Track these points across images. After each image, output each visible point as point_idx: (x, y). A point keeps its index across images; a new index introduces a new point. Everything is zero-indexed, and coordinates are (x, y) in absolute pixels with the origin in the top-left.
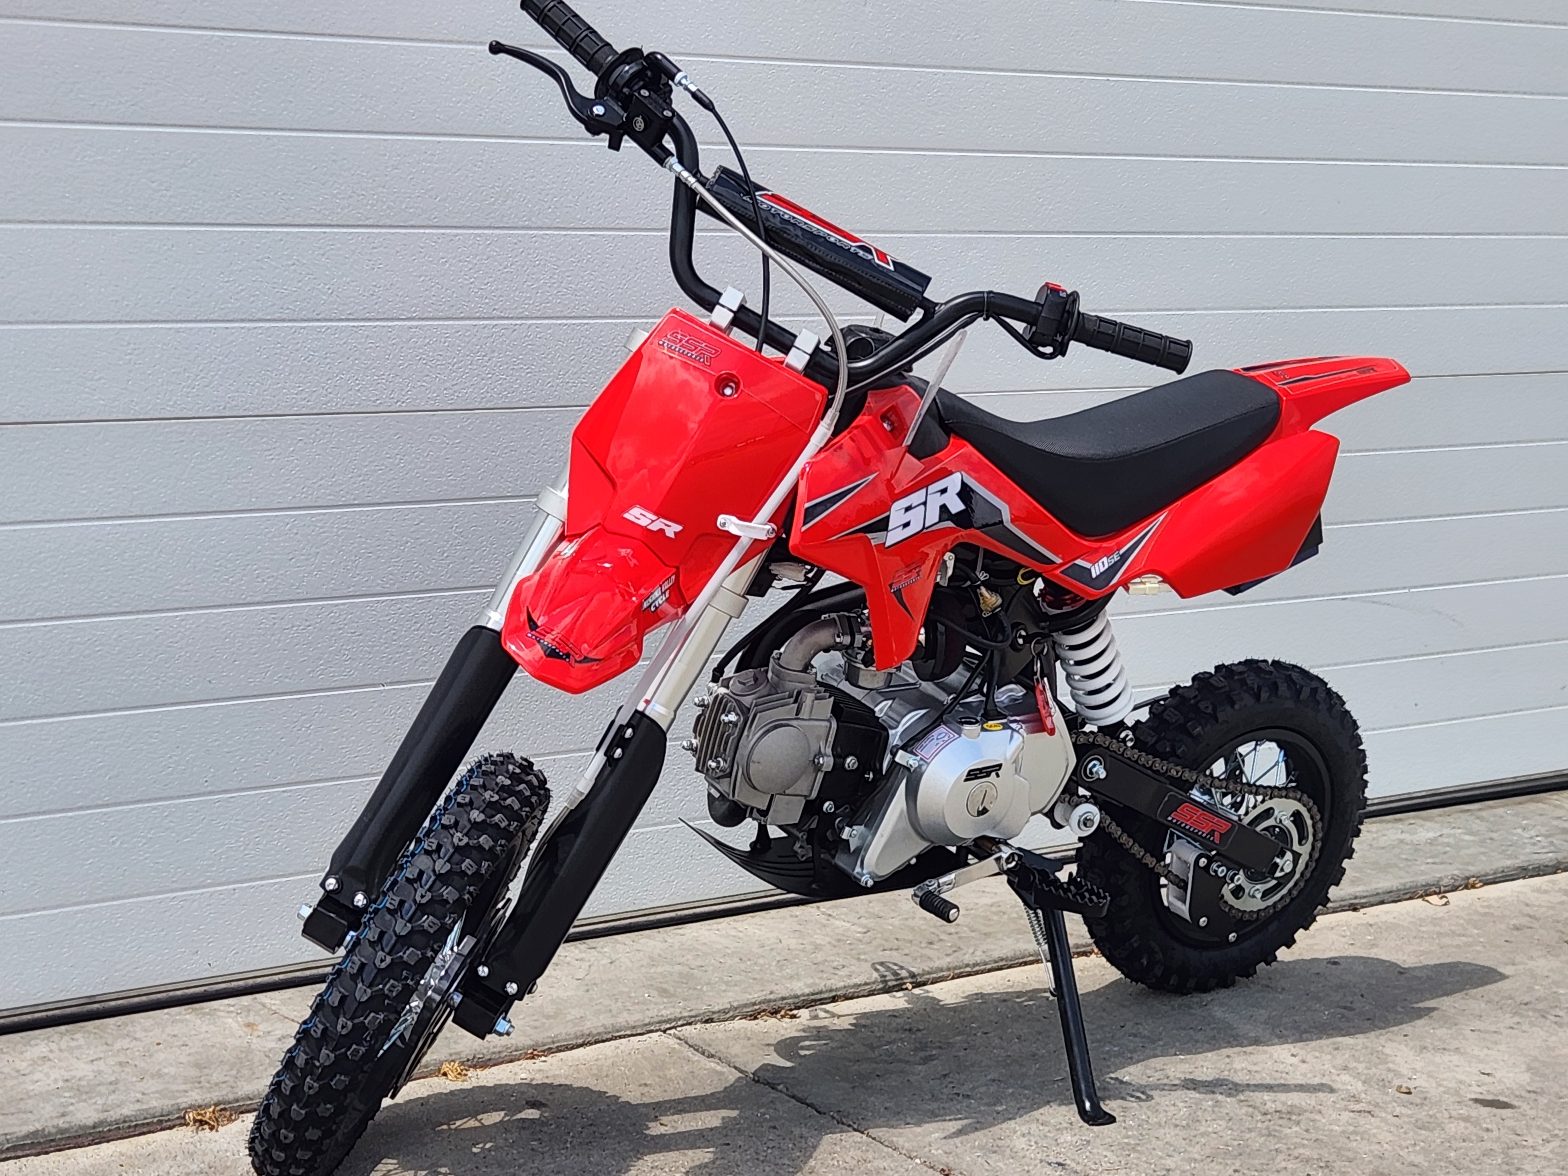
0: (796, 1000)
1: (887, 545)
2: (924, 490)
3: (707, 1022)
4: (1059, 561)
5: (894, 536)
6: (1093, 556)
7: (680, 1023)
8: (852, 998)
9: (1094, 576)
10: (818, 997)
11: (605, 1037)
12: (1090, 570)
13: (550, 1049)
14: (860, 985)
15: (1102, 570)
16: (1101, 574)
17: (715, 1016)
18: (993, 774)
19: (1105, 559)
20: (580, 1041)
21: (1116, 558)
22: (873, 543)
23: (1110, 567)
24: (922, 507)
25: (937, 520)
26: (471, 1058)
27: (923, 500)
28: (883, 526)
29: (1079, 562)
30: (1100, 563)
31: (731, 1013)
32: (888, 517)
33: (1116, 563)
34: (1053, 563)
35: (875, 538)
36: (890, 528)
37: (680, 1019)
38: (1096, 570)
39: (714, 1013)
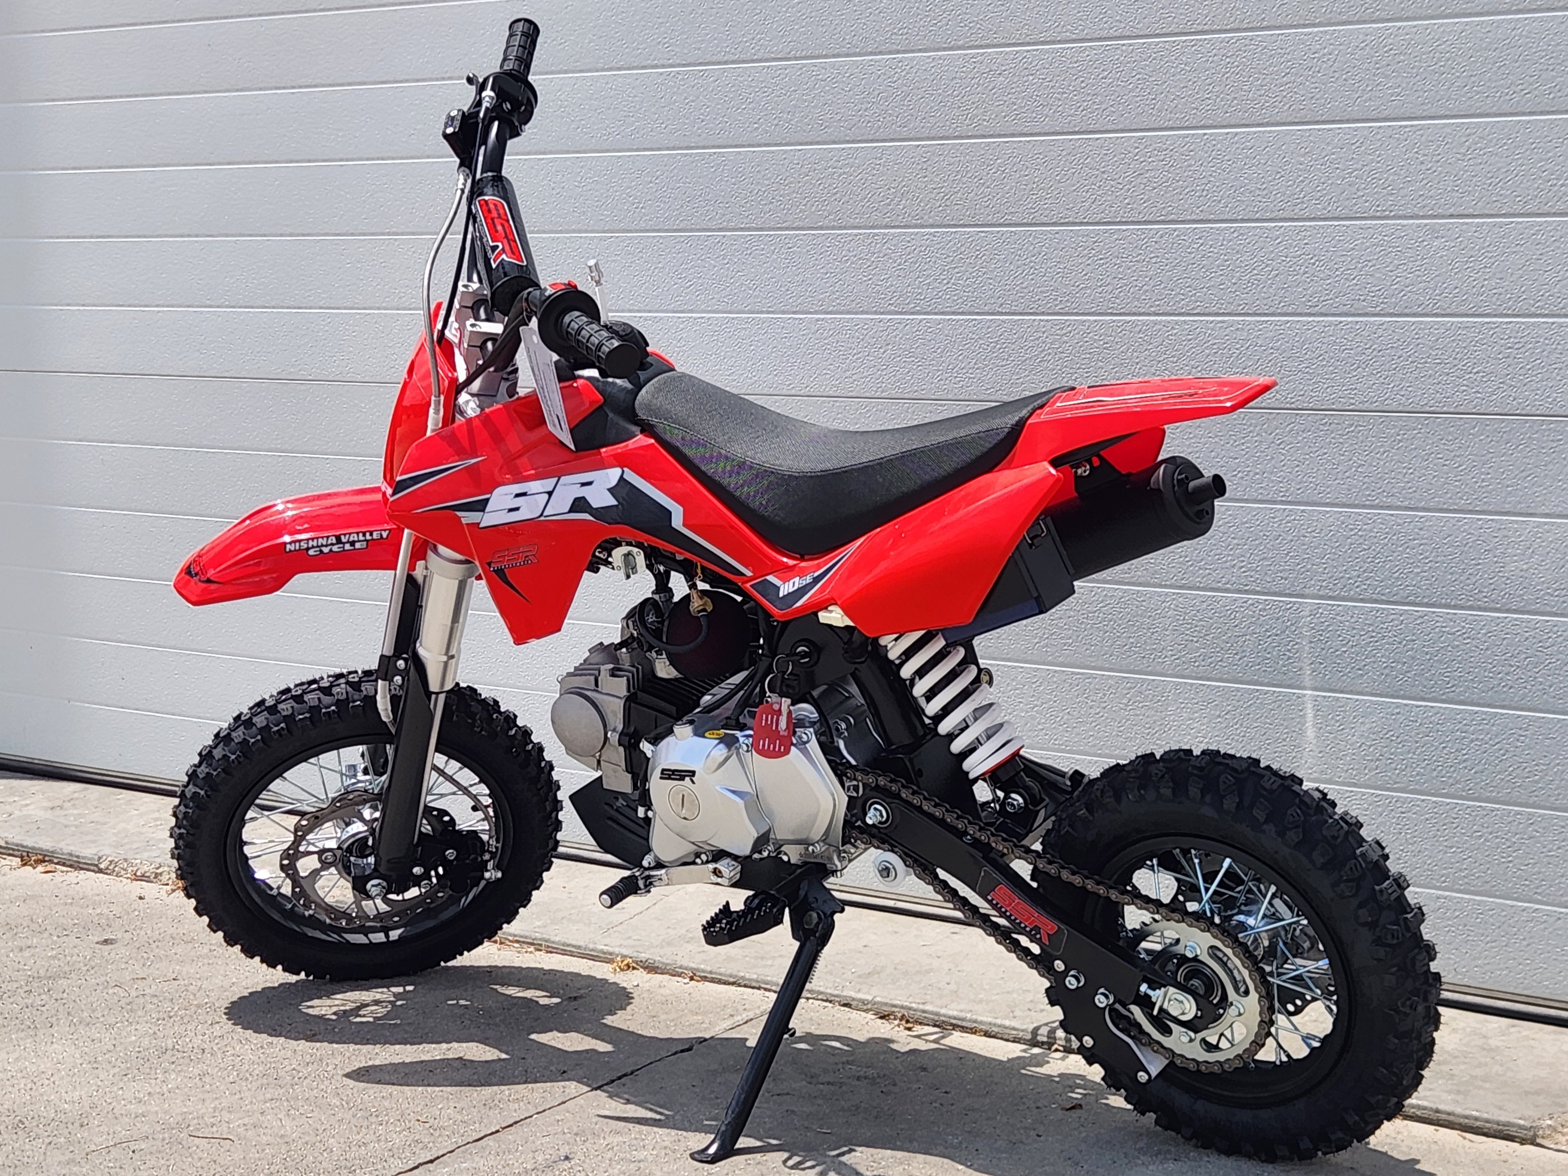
0: (936, 1018)
1: (481, 525)
2: (556, 479)
3: (845, 1005)
4: (749, 573)
5: (488, 519)
6: (786, 572)
7: (820, 997)
8: (994, 1037)
9: (781, 595)
10: (959, 1023)
11: (754, 984)
12: (779, 588)
13: (706, 977)
14: (1006, 1028)
15: (791, 590)
16: (789, 594)
17: (854, 1003)
18: (687, 779)
19: (797, 579)
20: (732, 980)
21: (808, 579)
22: (464, 521)
23: (799, 589)
24: (546, 496)
25: (567, 510)
26: (644, 960)
27: (551, 489)
28: (481, 506)
29: (770, 578)
30: (792, 582)
31: (869, 1006)
32: (487, 500)
33: (806, 585)
34: (743, 575)
35: (467, 517)
36: (487, 510)
37: (822, 993)
38: (786, 588)
39: (854, 999)
